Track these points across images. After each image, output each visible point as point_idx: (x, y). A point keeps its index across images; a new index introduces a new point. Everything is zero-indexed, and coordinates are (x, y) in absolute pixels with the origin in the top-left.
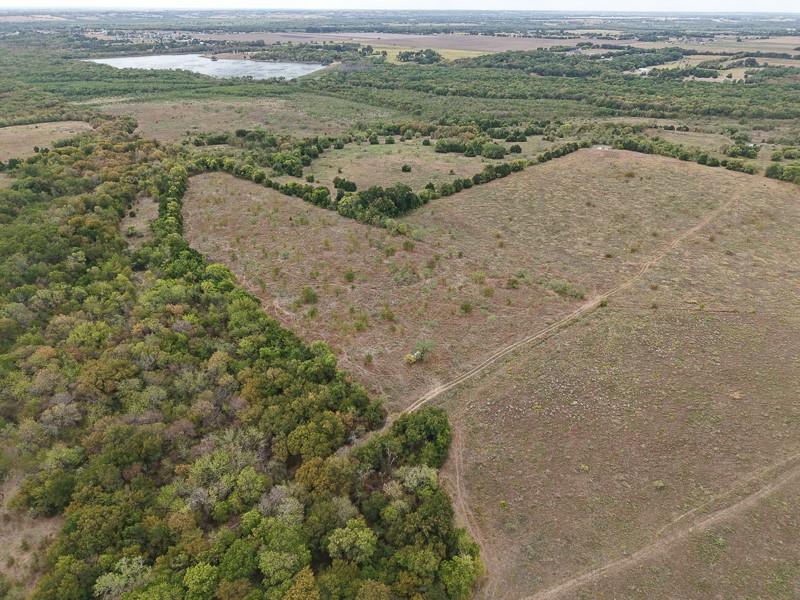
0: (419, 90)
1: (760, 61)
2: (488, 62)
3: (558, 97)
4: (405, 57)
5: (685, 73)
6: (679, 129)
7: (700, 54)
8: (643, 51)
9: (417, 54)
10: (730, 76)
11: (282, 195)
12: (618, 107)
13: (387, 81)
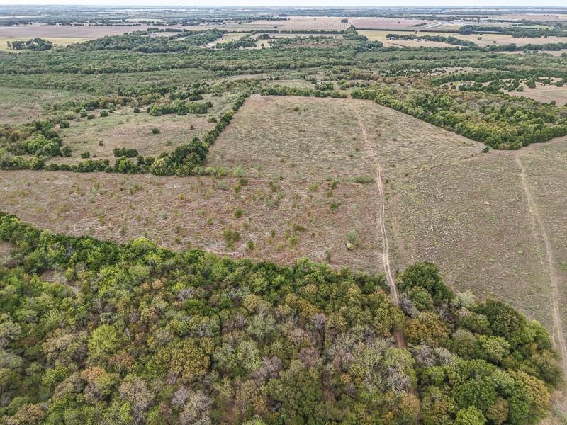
0: (67, 72)
1: (271, 36)
2: (97, 46)
3: (181, 67)
4: (17, 45)
5: (238, 45)
6: (275, 79)
7: (231, 33)
8: (196, 32)
9: (28, 43)
10: (263, 45)
11: (80, 174)
12: (226, 70)
13: (27, 67)
